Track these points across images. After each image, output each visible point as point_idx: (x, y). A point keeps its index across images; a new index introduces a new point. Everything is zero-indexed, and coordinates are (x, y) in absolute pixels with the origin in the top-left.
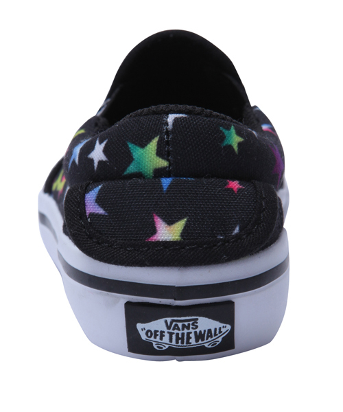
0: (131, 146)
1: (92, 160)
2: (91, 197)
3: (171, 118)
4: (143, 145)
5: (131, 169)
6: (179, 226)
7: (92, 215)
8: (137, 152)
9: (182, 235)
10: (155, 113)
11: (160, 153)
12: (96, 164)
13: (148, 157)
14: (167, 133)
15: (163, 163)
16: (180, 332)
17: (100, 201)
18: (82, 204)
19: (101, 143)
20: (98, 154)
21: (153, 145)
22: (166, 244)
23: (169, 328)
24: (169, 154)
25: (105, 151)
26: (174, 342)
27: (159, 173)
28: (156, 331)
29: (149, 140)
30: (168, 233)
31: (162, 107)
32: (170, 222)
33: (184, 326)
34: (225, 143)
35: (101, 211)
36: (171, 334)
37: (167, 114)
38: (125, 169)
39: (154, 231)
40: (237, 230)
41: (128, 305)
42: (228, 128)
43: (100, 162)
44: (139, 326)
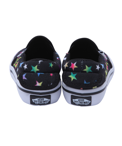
0: (32, 66)
1: (24, 68)
2: (24, 75)
3: (40, 61)
4: (34, 66)
5: (32, 70)
6: (41, 83)
7: (24, 79)
8: (33, 67)
9: (42, 85)
10: (37, 60)
11: (38, 68)
12: (25, 69)
13: (35, 69)
14: (39, 64)
15: (38, 70)
16: (40, 101)
17: (26, 77)
18: (22, 77)
19: (26, 65)
20: (25, 67)
21: (36, 66)
22: (38, 87)
23: (38, 100)
24: (39, 68)
25: (27, 66)
26: (39, 103)
27: (37, 72)
28: (36, 101)
29: (36, 65)
30: (39, 84)
31: (38, 59)
32: (39, 82)
33: (41, 100)
34: (50, 66)
35: (26, 79)
36: (39, 101)
37: (39, 60)
38: (31, 70)
39: (36, 84)
40: (52, 84)
41: (31, 95)
42: (50, 63)
43: (26, 69)
44: (33, 100)
